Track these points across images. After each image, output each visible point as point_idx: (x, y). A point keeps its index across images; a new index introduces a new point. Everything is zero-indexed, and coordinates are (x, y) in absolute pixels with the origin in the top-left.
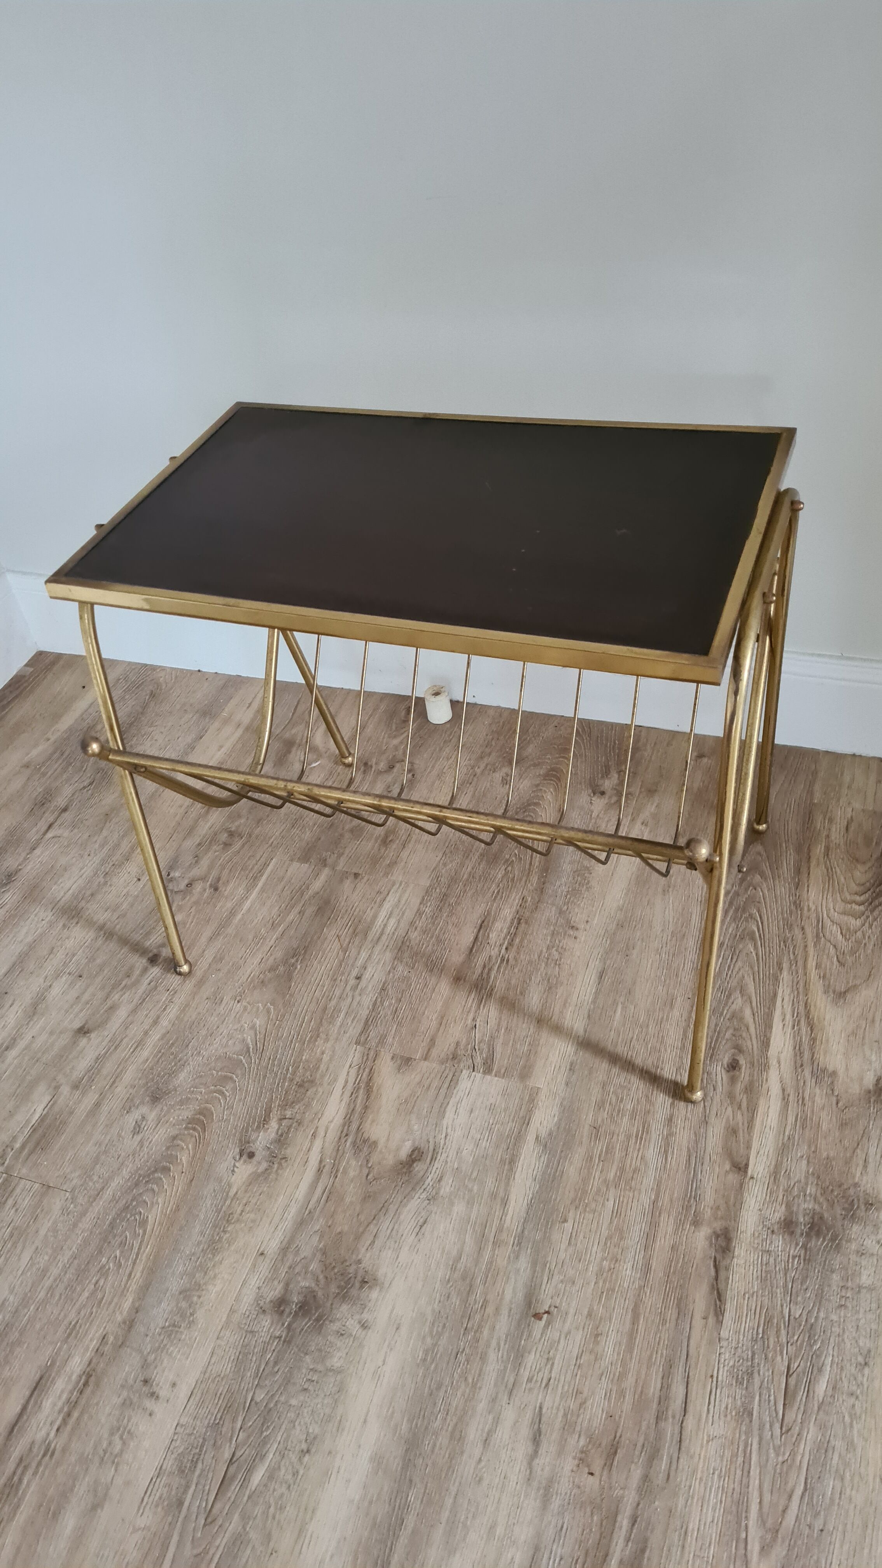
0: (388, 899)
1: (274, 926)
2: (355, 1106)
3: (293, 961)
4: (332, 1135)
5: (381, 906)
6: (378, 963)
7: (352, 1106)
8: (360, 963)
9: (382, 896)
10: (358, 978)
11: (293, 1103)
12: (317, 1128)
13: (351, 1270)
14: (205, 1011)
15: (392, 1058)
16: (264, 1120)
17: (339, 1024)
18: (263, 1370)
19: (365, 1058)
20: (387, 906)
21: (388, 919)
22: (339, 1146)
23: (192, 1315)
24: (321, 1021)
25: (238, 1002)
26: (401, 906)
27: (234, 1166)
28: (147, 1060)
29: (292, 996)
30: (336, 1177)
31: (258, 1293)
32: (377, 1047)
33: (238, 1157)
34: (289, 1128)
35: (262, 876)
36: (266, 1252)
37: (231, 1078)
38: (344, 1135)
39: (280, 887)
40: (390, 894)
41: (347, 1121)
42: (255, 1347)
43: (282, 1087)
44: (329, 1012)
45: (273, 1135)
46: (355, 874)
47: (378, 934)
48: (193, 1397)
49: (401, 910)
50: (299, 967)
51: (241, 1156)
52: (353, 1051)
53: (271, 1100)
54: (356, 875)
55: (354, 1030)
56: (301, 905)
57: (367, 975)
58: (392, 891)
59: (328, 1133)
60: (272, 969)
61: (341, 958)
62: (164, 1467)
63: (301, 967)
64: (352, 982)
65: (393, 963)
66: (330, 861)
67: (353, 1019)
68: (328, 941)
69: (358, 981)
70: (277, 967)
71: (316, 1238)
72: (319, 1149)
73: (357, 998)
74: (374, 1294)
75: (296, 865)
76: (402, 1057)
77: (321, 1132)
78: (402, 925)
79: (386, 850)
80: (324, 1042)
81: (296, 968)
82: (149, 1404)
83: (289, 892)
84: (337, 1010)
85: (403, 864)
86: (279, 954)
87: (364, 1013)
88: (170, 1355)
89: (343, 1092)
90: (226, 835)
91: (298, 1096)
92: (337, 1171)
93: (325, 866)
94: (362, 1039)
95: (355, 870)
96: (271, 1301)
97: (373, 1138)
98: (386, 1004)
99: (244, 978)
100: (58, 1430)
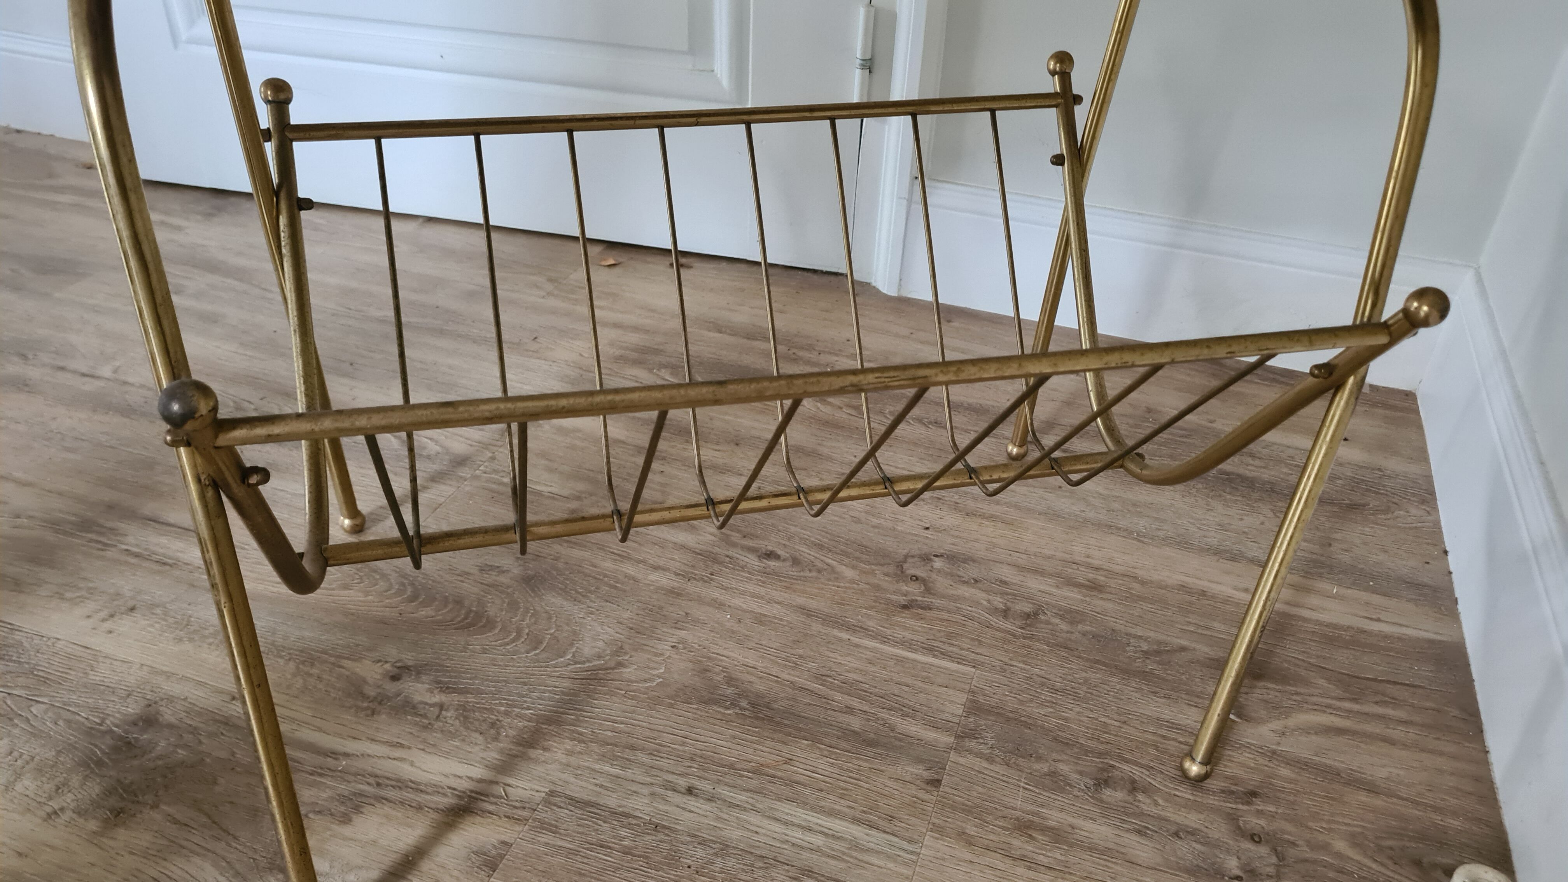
0: (873, 832)
1: (820, 678)
2: (427, 793)
3: (744, 704)
4: (388, 767)
5: (856, 821)
6: (718, 818)
7: (430, 790)
8: (724, 792)
9: (883, 824)
10: (690, 791)
11: (466, 718)
12: (409, 748)
13: (149, 798)
14: (665, 613)
15: (504, 843)
16: (448, 688)
17: (597, 767)
18: (68, 710)
19: (517, 804)
20: (858, 832)
21: (821, 832)
22: (364, 776)
23: (191, 640)
24: (611, 744)
25: (673, 647)
26: (854, 854)
27: (386, 662)
28: (595, 567)
29: (671, 706)
30: (311, 774)
31: (179, 698)
32: (535, 820)
33: (398, 664)
34: (424, 716)
35: (935, 656)
36: (234, 702)
37: (536, 648)
38: (379, 781)
39: (909, 681)
40: (885, 835)
41: (401, 784)
42: (104, 700)
43: (501, 705)
44: (628, 754)
45: (417, 698)
46: (939, 781)
47: (788, 818)
48: (83, 650)
49: (844, 854)
50: (729, 712)
51: (399, 668)
52: (537, 788)
53: (479, 692)
54: (936, 783)
55: (581, 788)
56: (866, 708)
57: (691, 802)
58: (896, 839)
59: (395, 762)
60: (730, 680)
61: (738, 766)
62: (17, 633)
63: (730, 715)
64: (683, 782)
65: (714, 842)
66: (971, 744)
67: (601, 786)
68: (779, 746)
69: (683, 790)
70: (733, 686)
71: (223, 754)
72: (369, 752)
73: (646, 791)
74: (93, 825)
75: (962, 698)
76: (502, 857)
77: (398, 753)
78: (806, 855)
79: (1003, 828)
80: (566, 750)
81: (728, 709)
82: (104, 614)
83: (896, 692)
84: (627, 763)
85: (968, 856)
86: (760, 686)
87: (612, 801)
88: (152, 626)
89: (460, 777)
90: (1027, 610)
91: (477, 723)
92: (321, 775)
93: (957, 737)
94: (557, 800)
95: (946, 780)
96: (158, 713)
97: (357, 820)
98: (623, 832)
99: (715, 649)
100: (127, 550)
